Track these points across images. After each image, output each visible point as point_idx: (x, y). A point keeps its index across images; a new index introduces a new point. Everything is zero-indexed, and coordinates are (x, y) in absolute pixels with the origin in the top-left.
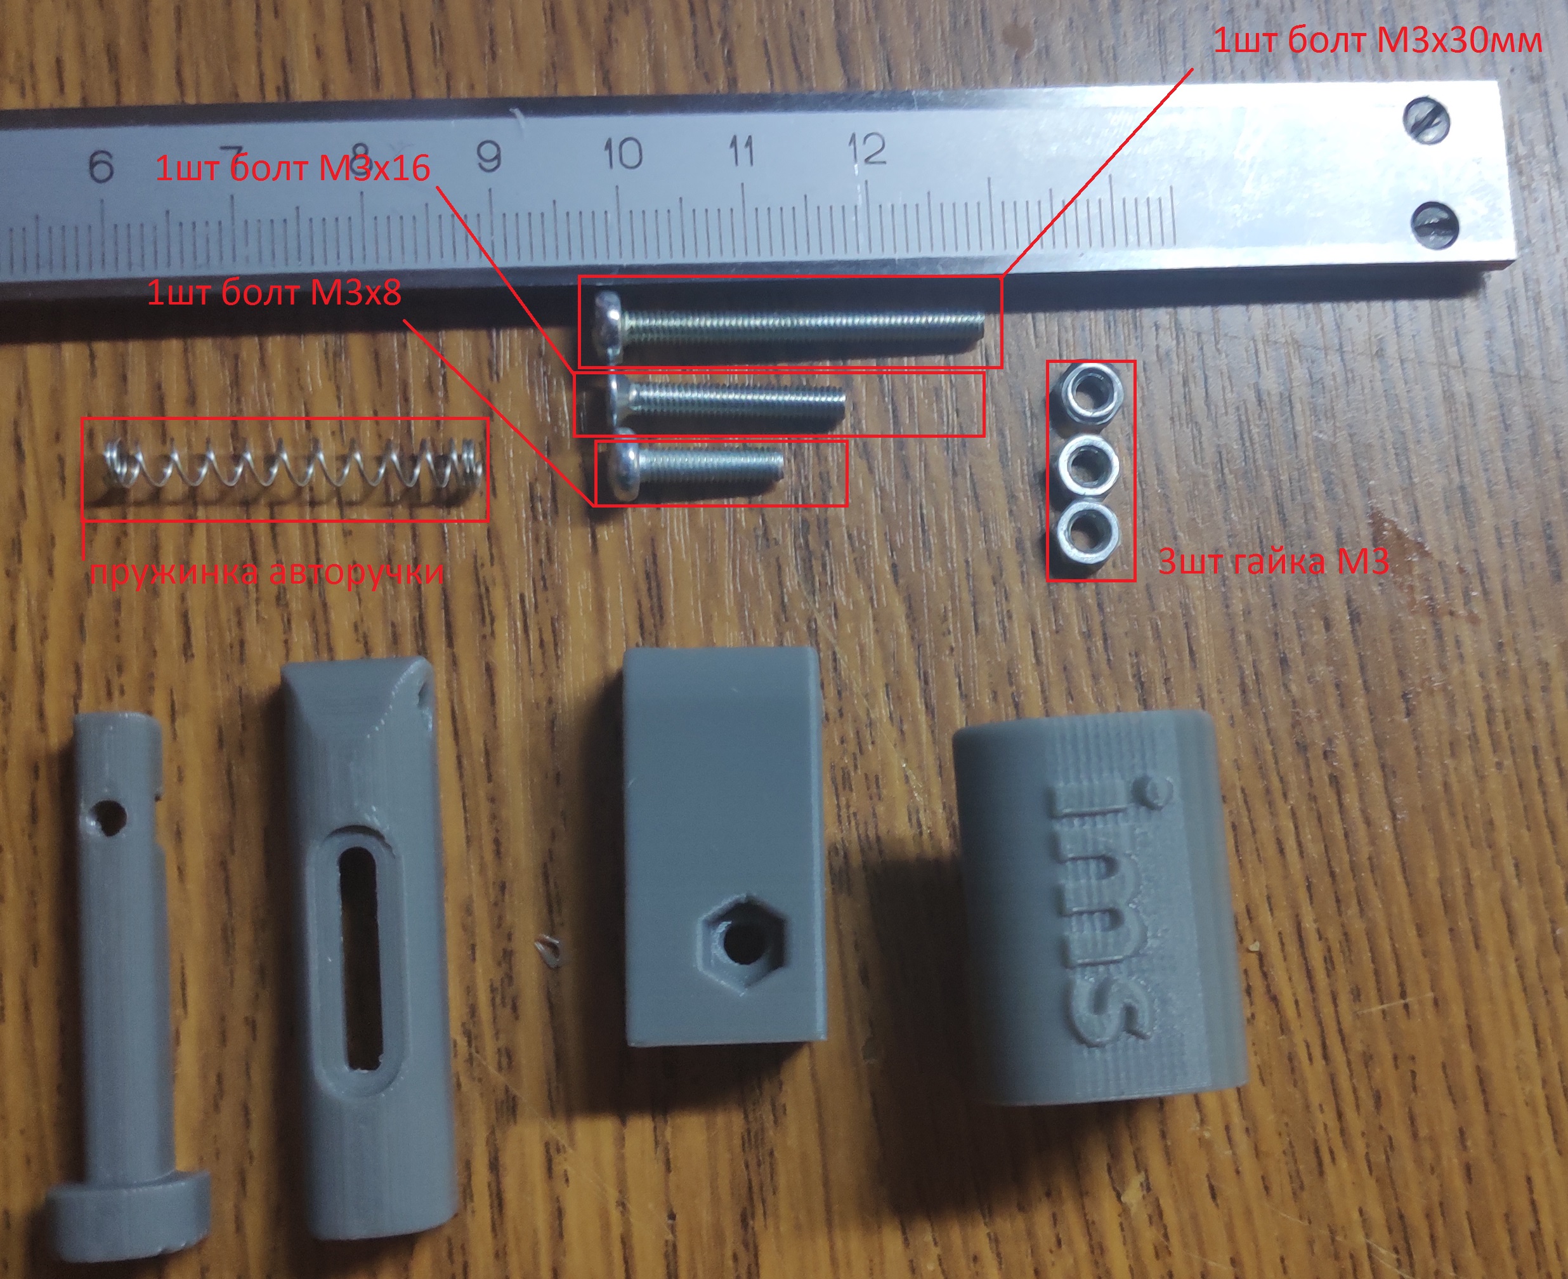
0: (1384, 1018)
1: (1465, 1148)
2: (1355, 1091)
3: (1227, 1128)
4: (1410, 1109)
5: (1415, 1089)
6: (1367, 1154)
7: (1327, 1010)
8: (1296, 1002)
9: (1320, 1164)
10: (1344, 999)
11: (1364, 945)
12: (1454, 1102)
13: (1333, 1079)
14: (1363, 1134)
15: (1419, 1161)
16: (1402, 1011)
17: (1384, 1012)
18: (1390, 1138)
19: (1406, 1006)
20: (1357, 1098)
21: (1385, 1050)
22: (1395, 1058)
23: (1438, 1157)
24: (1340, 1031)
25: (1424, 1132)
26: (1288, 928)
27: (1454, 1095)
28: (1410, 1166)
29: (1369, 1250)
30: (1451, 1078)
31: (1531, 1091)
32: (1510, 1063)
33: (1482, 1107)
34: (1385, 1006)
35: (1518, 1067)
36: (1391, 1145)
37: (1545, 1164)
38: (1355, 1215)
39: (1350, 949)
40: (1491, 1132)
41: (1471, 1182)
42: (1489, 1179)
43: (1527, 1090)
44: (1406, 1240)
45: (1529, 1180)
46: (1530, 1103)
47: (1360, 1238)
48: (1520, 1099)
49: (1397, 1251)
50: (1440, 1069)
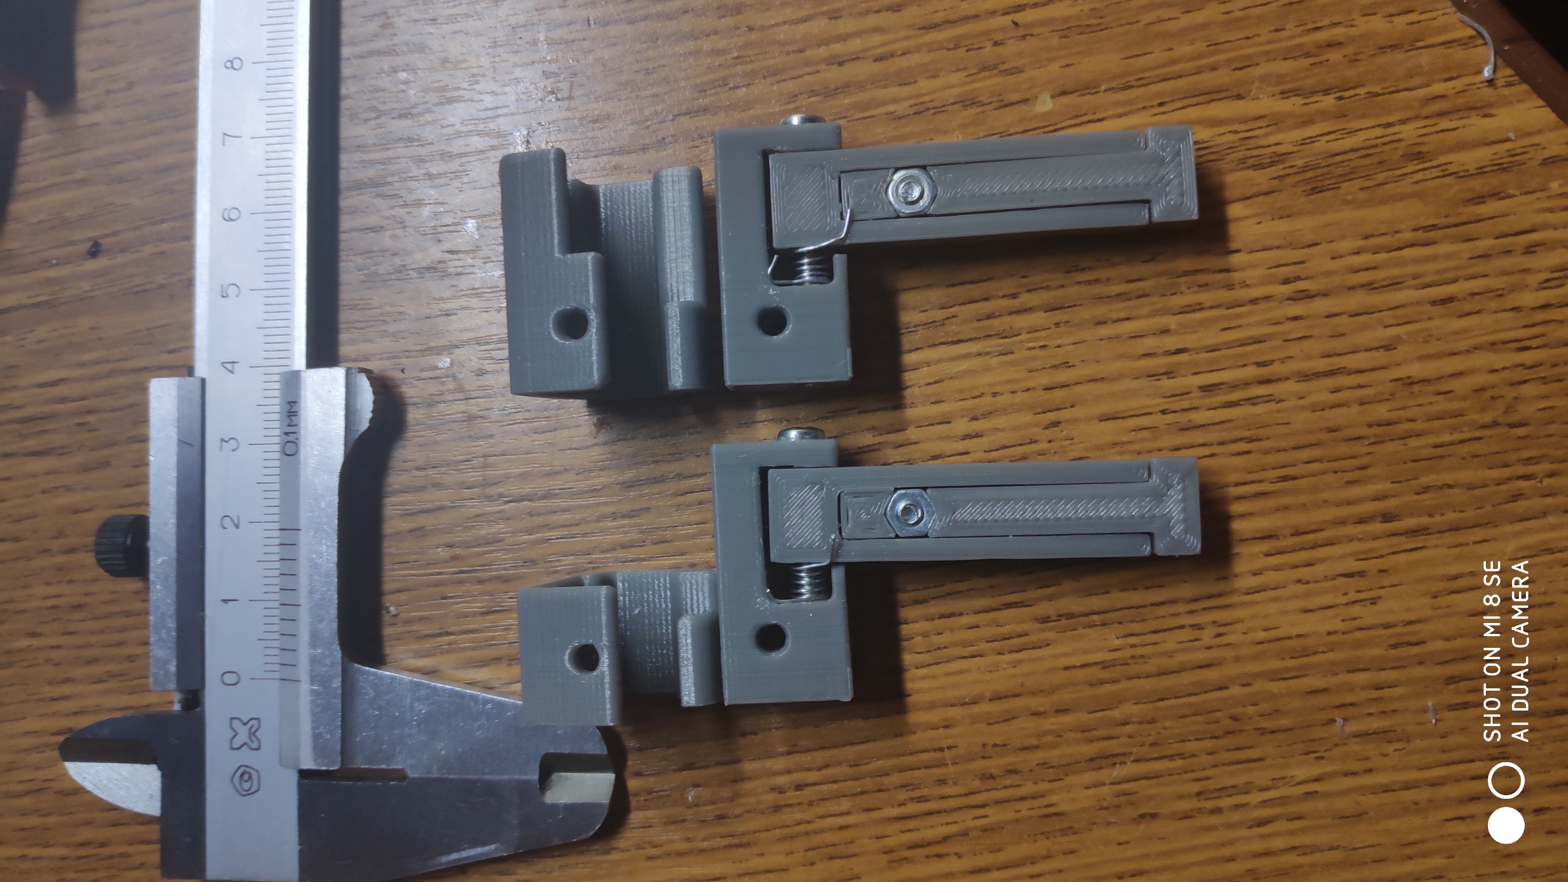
0: (957, 764)
1: (1044, 713)
2: (1006, 787)
3: (1031, 876)
4: (1019, 749)
5: (1005, 745)
6: (1049, 781)
7: (953, 803)
8: (947, 824)
9: (1056, 814)
10: (945, 790)
11: (908, 775)
12: (1013, 718)
13: (998, 802)
14: (1035, 783)
15: (1053, 746)
16: (953, 751)
17: (954, 764)
18: (1038, 765)
19: (949, 748)
20: (1012, 786)
21: (979, 765)
22: (984, 758)
23: (1051, 732)
24: (966, 795)
25: (1034, 741)
26: (897, 827)
27: (1009, 717)
28: (1057, 752)
29: (1113, 783)
30: (998, 720)
31: (1006, 663)
32: (988, 677)
33: (1017, 699)
34: (949, 762)
35: (990, 671)
36: (1044, 765)
37: (1056, 656)
38: (1090, 792)
39: (911, 785)
40: (1034, 693)
41: (1068, 710)
42: (1066, 696)
43: (1006, 666)
44: (1107, 757)
45: (1067, 668)
46: (1014, 664)
47: (1106, 789)
48: (1012, 671)
49: (1114, 764)
50: (992, 726)
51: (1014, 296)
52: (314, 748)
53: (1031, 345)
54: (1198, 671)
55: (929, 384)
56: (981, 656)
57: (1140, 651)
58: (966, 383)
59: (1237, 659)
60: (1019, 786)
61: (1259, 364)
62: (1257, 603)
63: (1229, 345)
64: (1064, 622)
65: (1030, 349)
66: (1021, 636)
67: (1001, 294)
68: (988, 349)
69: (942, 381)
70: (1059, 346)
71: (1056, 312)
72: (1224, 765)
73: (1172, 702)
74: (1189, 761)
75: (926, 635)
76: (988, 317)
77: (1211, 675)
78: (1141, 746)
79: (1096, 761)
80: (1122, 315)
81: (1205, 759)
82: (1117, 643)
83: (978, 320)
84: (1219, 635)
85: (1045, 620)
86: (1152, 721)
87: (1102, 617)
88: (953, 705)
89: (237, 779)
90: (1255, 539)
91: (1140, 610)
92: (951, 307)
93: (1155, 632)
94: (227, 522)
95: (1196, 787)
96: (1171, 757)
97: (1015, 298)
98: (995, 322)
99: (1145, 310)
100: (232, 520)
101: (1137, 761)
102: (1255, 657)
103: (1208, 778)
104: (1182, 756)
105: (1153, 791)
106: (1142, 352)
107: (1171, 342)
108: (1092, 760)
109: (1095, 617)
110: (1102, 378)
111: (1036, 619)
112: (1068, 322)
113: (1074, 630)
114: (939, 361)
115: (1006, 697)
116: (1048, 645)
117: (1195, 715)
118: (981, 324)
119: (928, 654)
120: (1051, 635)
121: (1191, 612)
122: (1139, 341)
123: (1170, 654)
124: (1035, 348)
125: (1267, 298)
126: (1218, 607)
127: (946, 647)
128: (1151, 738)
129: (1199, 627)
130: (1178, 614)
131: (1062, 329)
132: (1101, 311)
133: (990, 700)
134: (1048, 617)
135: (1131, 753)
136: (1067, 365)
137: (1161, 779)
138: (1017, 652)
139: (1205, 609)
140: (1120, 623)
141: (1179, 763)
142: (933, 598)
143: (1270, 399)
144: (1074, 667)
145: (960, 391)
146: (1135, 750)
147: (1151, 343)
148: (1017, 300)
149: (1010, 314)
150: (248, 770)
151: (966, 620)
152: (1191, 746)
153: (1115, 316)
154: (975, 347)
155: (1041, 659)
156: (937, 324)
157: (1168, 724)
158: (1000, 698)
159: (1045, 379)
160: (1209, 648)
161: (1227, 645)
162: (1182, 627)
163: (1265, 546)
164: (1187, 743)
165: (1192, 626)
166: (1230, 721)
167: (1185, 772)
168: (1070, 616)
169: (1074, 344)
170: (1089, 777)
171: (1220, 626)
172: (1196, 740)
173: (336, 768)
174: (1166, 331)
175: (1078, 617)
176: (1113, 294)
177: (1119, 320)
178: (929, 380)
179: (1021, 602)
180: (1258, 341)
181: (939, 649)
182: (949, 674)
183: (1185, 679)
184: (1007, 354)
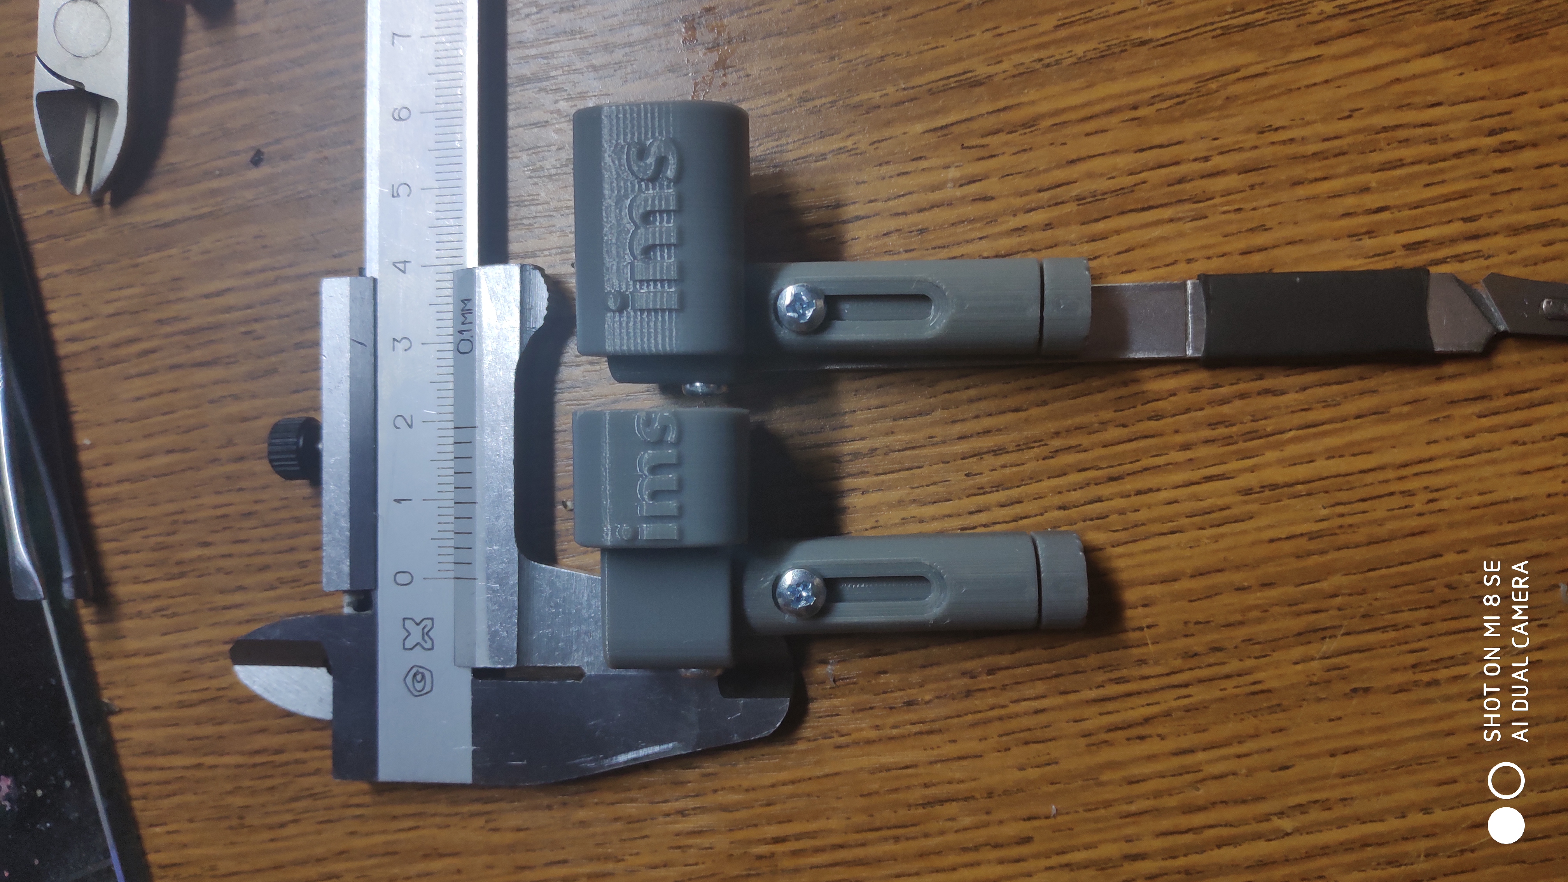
0: (1158, 643)
1: (1249, 587)
2: (1210, 665)
3: (1239, 756)
4: (1224, 626)
5: (1208, 622)
6: (1256, 658)
7: (1153, 683)
8: (1148, 705)
9: (1262, 692)
10: (1146, 671)
11: (1106, 656)
12: (1216, 594)
13: (1201, 681)
14: (1241, 660)
15: (1259, 621)
16: (1153, 631)
17: (1153, 643)
18: (1244, 641)
19: (1149, 627)
20: (1216, 664)
21: (1181, 643)
22: (1186, 636)
23: (1256, 607)
24: (1168, 674)
25: (1238, 617)
26: (1095, 709)
27: (1212, 593)
28: (1264, 627)
29: (1323, 658)
30: (1201, 596)
31: (1208, 538)
32: (1188, 553)
33: (1220, 574)
34: (1149, 642)
35: (1190, 547)
36: (1248, 641)
37: (1259, 529)
38: (1299, 667)
39: (1110, 666)
40: (1238, 568)
41: (1274, 584)
42: (1270, 570)
43: (1206, 541)
44: (1315, 631)
45: (1272, 541)
46: (1216, 539)
47: (1315, 664)
48: (1214, 546)
49: (1324, 638)
50: (1193, 604)
51: (1206, 159)
52: (490, 646)
53: (1225, 208)
54: (1409, 539)
55: (1119, 253)
56: (1181, 532)
57: (1349, 520)
58: (1157, 251)
59: (1451, 526)
60: (1223, 663)
61: (1465, 220)
62: (1471, 466)
63: (1432, 201)
64: (1267, 493)
65: (1224, 213)
66: (1222, 509)
67: (1192, 157)
68: (1180, 215)
69: (1133, 249)
70: (1254, 209)
71: (1249, 174)
72: (1440, 635)
73: (1384, 571)
74: (1402, 632)
75: (1122, 512)
76: (1180, 181)
77: (1425, 542)
78: (1352, 618)
79: (1304, 636)
80: (1319, 174)
81: (1420, 630)
82: (1325, 512)
83: (1169, 185)
84: (1431, 501)
85: (1248, 492)
86: (1363, 592)
87: (1308, 486)
88: (1152, 583)
89: (409, 680)
90: (1466, 400)
91: (1348, 478)
92: (1140, 173)
93: (1363, 500)
94: (400, 422)
95: (1411, 659)
96: (1384, 629)
97: (1207, 161)
98: (1187, 186)
99: (1343, 169)
100: (405, 419)
101: (1347, 634)
102: (1469, 523)
103: (1423, 650)
104: (1395, 627)
105: (1365, 665)
106: (1341, 211)
107: (1371, 201)
108: (1300, 634)
109: (1300, 487)
110: (1301, 240)
111: (1239, 492)
112: (1263, 184)
113: (1278, 501)
114: (1129, 229)
115: (1209, 573)
116: (1251, 518)
117: (1407, 584)
118: (1172, 189)
119: (1124, 532)
120: (1253, 507)
121: (1401, 478)
122: (1338, 200)
123: (1380, 523)
124: (1229, 212)
125: (1472, 151)
126: (1429, 472)
127: (1143, 524)
128: (1362, 610)
129: (1410, 493)
130: (1387, 481)
131: (1257, 191)
132: (1298, 171)
133: (1192, 576)
134: (1251, 489)
135: (1341, 626)
136: (1263, 228)
137: (1374, 652)
138: (1219, 526)
139: (1416, 474)
140: (1327, 492)
141: (1392, 634)
142: (1129, 474)
143: (1477, 255)
144: (1280, 539)
145: (1152, 259)
146: (1345, 623)
147: (1350, 202)
148: (1209, 164)
149: (1203, 177)
150: (421, 670)
151: (1164, 495)
152: (1405, 617)
153: (1311, 176)
154: (1167, 213)
155: (1245, 532)
156: (1126, 191)
157: (1379, 595)
158: (1201, 574)
159: (1242, 244)
160: (1421, 515)
161: (1440, 511)
162: (1392, 494)
163: (1478, 407)
164: (1400, 614)
165: (1402, 493)
166: (1446, 590)
167: (1399, 644)
168: (1274, 487)
169: (1270, 206)
170: (1298, 652)
171: (1432, 491)
172: (1410, 610)
173: (512, 666)
174: (1365, 190)
175: (1283, 487)
176: (1310, 153)
177: (1316, 180)
178: (1119, 250)
179: (1223, 474)
180: (1463, 195)
181: (1136, 526)
182: (1146, 552)
183: (1397, 547)
184: (1200, 219)
